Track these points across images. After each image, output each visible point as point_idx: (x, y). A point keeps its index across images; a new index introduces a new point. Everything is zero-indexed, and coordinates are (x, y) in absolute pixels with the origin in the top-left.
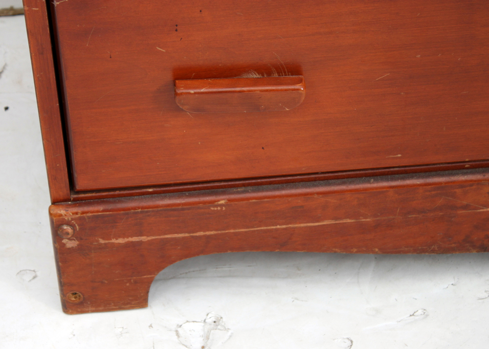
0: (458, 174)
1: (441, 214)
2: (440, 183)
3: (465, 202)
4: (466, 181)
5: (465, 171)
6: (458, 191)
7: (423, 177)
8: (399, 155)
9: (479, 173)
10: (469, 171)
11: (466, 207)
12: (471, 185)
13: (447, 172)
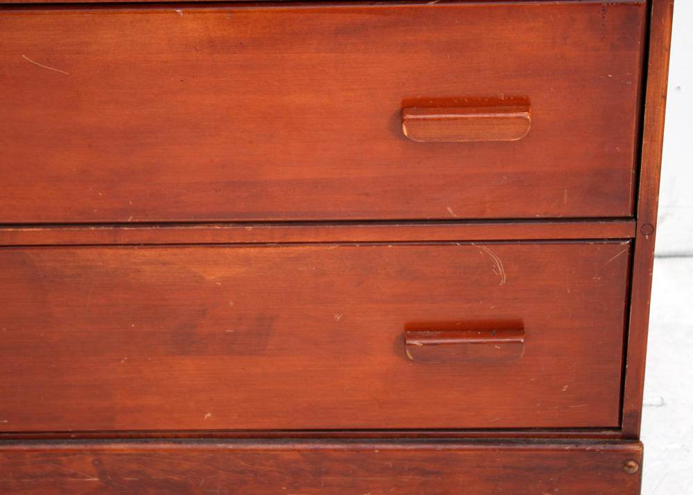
0: (63, 443)
1: (52, 480)
2: (45, 450)
3: (72, 471)
4: (69, 450)
5: (70, 440)
6: (63, 459)
7: (30, 444)
8: (6, 421)
9: (82, 443)
10: (73, 441)
11: (74, 475)
12: (75, 454)
13: (54, 440)
